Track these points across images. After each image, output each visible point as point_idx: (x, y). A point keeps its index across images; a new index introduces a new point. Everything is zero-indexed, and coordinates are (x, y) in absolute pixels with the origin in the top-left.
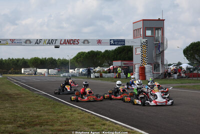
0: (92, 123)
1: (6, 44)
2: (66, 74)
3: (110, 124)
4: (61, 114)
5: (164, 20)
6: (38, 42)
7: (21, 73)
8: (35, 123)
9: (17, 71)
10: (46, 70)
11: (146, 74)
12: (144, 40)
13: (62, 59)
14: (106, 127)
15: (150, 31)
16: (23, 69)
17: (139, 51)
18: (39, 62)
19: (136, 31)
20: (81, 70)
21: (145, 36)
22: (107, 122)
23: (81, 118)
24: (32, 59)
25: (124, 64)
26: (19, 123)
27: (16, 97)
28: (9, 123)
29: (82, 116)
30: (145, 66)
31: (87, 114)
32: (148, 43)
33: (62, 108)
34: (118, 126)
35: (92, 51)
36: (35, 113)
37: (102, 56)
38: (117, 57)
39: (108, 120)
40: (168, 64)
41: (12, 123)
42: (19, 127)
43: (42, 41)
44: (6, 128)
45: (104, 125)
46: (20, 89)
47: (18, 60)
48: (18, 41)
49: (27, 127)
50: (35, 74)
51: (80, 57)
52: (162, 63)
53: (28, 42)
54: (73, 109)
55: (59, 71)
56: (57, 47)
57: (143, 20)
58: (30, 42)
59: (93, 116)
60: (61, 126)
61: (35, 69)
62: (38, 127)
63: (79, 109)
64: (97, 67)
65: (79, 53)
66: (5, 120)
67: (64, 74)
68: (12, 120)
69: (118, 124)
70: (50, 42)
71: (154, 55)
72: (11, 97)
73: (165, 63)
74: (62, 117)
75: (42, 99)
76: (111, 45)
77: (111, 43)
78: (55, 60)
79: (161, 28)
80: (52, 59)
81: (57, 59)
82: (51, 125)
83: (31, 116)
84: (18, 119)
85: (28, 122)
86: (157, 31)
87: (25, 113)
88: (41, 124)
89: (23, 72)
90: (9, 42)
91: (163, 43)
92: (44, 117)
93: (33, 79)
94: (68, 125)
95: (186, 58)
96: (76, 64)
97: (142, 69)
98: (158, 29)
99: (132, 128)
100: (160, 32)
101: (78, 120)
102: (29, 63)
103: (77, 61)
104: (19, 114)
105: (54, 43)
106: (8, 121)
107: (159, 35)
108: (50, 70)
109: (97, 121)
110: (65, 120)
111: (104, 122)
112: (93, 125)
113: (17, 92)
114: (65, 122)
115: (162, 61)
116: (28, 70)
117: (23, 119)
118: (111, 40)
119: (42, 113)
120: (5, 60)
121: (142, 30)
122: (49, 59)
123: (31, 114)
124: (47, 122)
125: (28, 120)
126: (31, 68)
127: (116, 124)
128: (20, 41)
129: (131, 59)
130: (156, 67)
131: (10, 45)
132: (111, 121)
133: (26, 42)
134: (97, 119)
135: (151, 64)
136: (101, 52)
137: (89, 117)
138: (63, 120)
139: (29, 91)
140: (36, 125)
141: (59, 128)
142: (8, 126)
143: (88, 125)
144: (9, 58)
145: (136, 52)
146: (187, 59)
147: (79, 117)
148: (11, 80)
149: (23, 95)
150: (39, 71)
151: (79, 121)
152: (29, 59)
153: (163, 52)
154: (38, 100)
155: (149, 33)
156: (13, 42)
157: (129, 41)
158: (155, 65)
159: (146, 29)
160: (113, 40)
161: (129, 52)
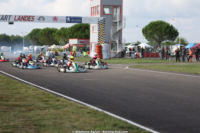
0: (47, 99)
2: (20, 52)
3: (65, 100)
4: (16, 91)
11: (103, 53)
12: (102, 18)
15: (108, 9)
17: (96, 29)
19: (93, 9)
20: (36, 47)
21: (103, 13)
22: (62, 99)
23: (36, 94)
25: (81, 42)
29: (37, 92)
30: (102, 45)
31: (41, 90)
32: (106, 22)
33: (17, 85)
35: (47, 28)
37: (57, 34)
38: (73, 34)
40: (126, 43)
45: (58, 101)
51: (35, 34)
52: (119, 42)
54: (28, 86)
56: (11, 23)
59: (48, 93)
64: (52, 45)
65: (34, 30)
69: (72, 101)
70: (4, 18)
71: (112, 34)
73: (123, 42)
74: (16, 93)
76: (67, 22)
77: (67, 20)
78: (8, 37)
79: (120, 6)
80: (5, 35)
81: (10, 36)
82: (6, 101)
86: (115, 9)
91: (121, 22)
94: (23, 101)
95: (144, 37)
97: (99, 48)
98: (116, 7)
100: (118, 10)
103: (31, 38)
105: (8, 19)
107: (118, 14)
108: (2, 47)
109: (52, 98)
110: (19, 96)
111: (58, 98)
115: (119, 41)
118: (67, 17)
121: (99, 7)
122: (2, 35)
130: (113, 46)
135: (108, 43)
137: (43, 94)
145: (93, 30)
146: (146, 38)
147: (34, 94)
155: (107, 11)
158: (112, 44)
159: (103, 6)
160: (70, 17)
161: (86, 30)
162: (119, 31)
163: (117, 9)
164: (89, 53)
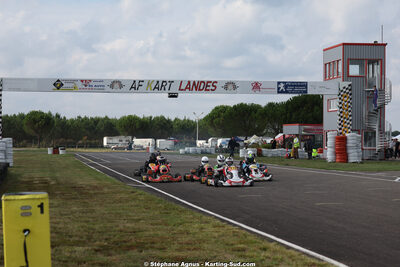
0: (242, 246)
1: (74, 89)
2: (191, 150)
3: (278, 248)
4: (181, 228)
5: (385, 45)
6: (135, 86)
7: (102, 147)
8: (128, 244)
9: (93, 142)
10: (150, 140)
11: (349, 151)
12: (346, 84)
13: (182, 119)
14: (268, 254)
15: (358, 66)
16: (105, 139)
17: (334, 106)
18: (137, 124)
19: (329, 67)
20: (220, 141)
21: (347, 76)
22: (272, 245)
23: (220, 236)
24: (123, 119)
25: (305, 130)
26: (98, 243)
27: (92, 192)
28: (77, 244)
29: (222, 231)
30: (347, 135)
31: (231, 227)
32: (354, 89)
33: (183, 216)
34: (293, 252)
35: (242, 105)
36: (128, 225)
37: (260, 114)
38: (291, 116)
39: (272, 241)
40: (393, 131)
41: (83, 244)
42: (96, 251)
43: (145, 84)
44: (71, 252)
45: (265, 249)
46: (99, 177)
47: (96, 121)
48: (97, 84)
49: (113, 252)
50: (130, 148)
51: (219, 116)
52: (380, 130)
53: (116, 85)
54: (204, 217)
55: (175, 143)
56: (173, 96)
57: (344, 44)
58: (121, 86)
59: (244, 232)
60: (179, 250)
61: (130, 137)
62: (134, 253)
63: (216, 217)
64: (251, 136)
65: (216, 108)
66: (71, 237)
67: (186, 149)
68: (85, 239)
69: (293, 249)
70: (160, 86)
71: (365, 113)
72: (81, 194)
73: (387, 129)
74: (182, 233)
75: (142, 198)
76: (279, 92)
77: (279, 88)
78: (169, 121)
79: (380, 61)
80: (163, 118)
81: (173, 119)
82: (161, 249)
83: (121, 231)
84: (95, 236)
85: (116, 243)
86: (371, 67)
87: (109, 225)
88: (141, 247)
89: (105, 144)
90: (80, 84)
91: (382, 90)
92: (147, 233)
93: (125, 157)
94: (195, 249)
96: (211, 130)
97: (341, 141)
98: (372, 62)
99: (321, 257)
100: (377, 68)
101: (213, 240)
102: (118, 127)
103: (212, 124)
104: (97, 227)
105: (167, 87)
106: (77, 239)
107: (376, 75)
108: (158, 141)
109: (252, 243)
110: (187, 239)
111: (265, 244)
112: (244, 250)
113: (95, 183)
114: (188, 244)
115: (380, 126)
116: (115, 140)
117: (105, 236)
118: (279, 83)
119: (142, 225)
120: (72, 121)
121: (341, 63)
122: (157, 118)
123: (121, 227)
124: (153, 243)
125: (116, 239)
126: (122, 137)
127: (288, 248)
128: (101, 84)
129: (319, 120)
130: (368, 137)
131: (81, 90)
132: (279, 243)
133: (112, 86)
134: (251, 238)
135: (358, 131)
136: (259, 107)
137: (235, 234)
138: (185, 239)
139: (117, 181)
140: (130, 248)
141: (177, 254)
142: (76, 248)
143: (234, 250)
144: (79, 117)
145: (329, 106)
147: (216, 235)
148: (82, 159)
149: (106, 190)
150: (137, 142)
151: (216, 242)
152: (118, 118)
153: (382, 107)
154: (134, 199)
155: (354, 70)
156: (87, 85)
157: (315, 85)
158: (366, 134)
159: (349, 61)
161: (316, 108)
162: (380, 108)
163: (375, 66)
164: (321, 152)
